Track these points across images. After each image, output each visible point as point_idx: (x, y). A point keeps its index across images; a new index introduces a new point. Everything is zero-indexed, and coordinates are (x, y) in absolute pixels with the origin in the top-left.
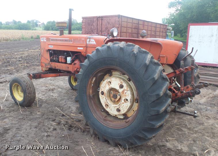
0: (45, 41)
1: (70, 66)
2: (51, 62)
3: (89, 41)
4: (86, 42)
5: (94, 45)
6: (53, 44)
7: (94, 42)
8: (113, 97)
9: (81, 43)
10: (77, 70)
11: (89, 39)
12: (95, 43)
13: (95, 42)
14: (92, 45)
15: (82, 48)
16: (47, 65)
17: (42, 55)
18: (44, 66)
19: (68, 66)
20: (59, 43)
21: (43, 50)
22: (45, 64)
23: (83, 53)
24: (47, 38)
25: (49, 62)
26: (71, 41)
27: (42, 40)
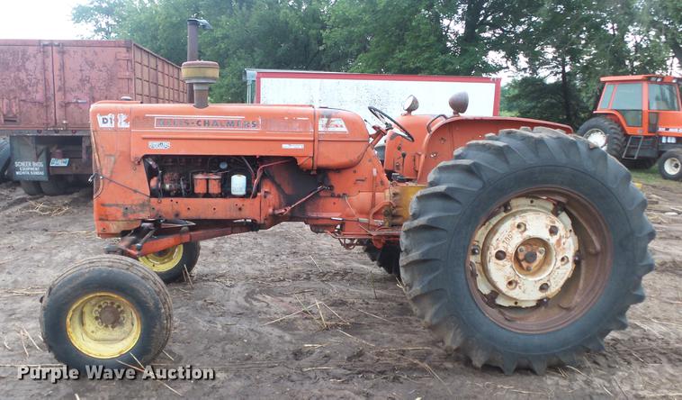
0: (123, 125)
1: (248, 202)
2: (153, 200)
3: (328, 125)
4: (315, 127)
5: (342, 135)
6: (170, 136)
7: (341, 126)
8: (525, 259)
9: (298, 130)
10: (277, 212)
11: (325, 120)
12: (344, 129)
13: (344, 126)
14: (335, 134)
15: (301, 146)
16: (134, 212)
17: (108, 175)
18: (119, 215)
19: (240, 205)
20: (199, 133)
21: (113, 159)
22: (122, 210)
23: (305, 159)
24: (138, 117)
25: (147, 198)
26: (255, 126)
27: (104, 123)
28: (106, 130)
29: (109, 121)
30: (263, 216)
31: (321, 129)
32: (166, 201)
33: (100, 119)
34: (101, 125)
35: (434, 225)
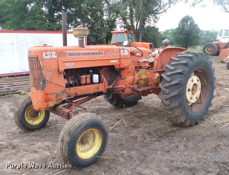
0: (54, 56)
1: (101, 84)
2: (68, 89)
3: (123, 52)
4: (120, 53)
5: (127, 56)
9: (115, 55)
10: (109, 87)
11: (123, 50)
14: (125, 56)
15: (116, 61)
16: (60, 96)
17: (49, 80)
18: (54, 98)
19: (98, 86)
20: (84, 58)
21: (51, 72)
22: (55, 95)
23: (117, 66)
24: (60, 53)
25: (65, 88)
26: (102, 54)
27: (46, 56)
28: (47, 59)
29: (48, 55)
30: (105, 90)
31: (122, 54)
32: (72, 89)
33: (44, 54)
34: (45, 57)
35: (180, 83)
